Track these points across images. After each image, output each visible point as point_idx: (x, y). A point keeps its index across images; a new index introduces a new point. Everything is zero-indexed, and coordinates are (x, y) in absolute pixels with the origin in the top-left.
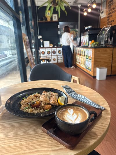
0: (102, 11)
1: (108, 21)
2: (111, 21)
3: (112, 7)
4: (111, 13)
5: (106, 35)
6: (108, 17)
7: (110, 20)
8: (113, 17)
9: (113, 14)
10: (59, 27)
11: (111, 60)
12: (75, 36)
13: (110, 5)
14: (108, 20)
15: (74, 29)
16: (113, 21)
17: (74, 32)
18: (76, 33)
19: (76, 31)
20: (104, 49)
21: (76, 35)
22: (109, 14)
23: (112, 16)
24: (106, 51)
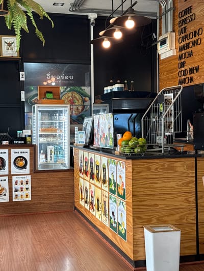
0: (161, 38)
1: (183, 69)
2: (192, 71)
3: (191, 28)
4: (187, 46)
5: (169, 115)
6: (181, 57)
7: (187, 67)
8: (196, 57)
9: (193, 49)
10: (22, 77)
11: (193, 199)
12: (80, 108)
13: (185, 21)
14: (183, 65)
15: (77, 88)
16: (197, 69)
17: (77, 96)
18: (84, 101)
19: (83, 95)
20: (166, 162)
21: (84, 106)
22: (181, 49)
23: (191, 54)
24: (171, 168)
